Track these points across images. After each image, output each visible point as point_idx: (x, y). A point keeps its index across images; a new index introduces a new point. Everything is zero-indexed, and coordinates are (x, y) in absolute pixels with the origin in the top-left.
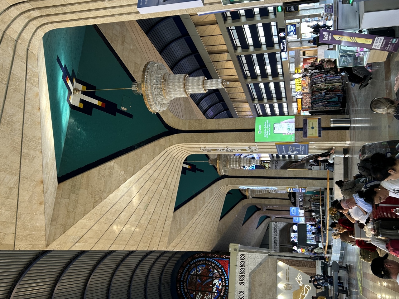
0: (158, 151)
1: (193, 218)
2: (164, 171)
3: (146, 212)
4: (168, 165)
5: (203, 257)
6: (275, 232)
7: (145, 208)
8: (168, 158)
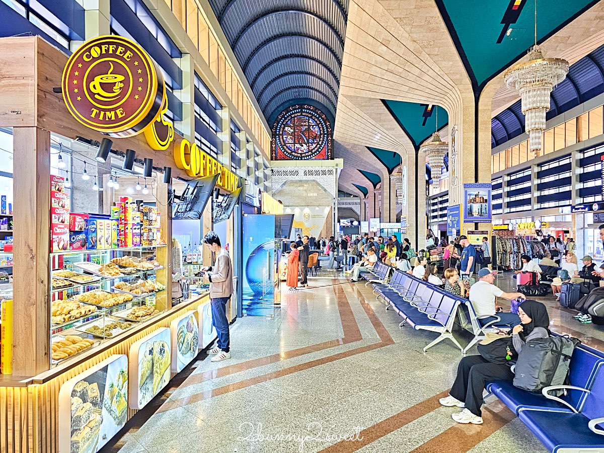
0: (455, 77)
1: (372, 119)
2: (430, 86)
3: (385, 71)
4: (437, 90)
5: (327, 131)
6: (350, 204)
7: (388, 70)
8: (446, 89)
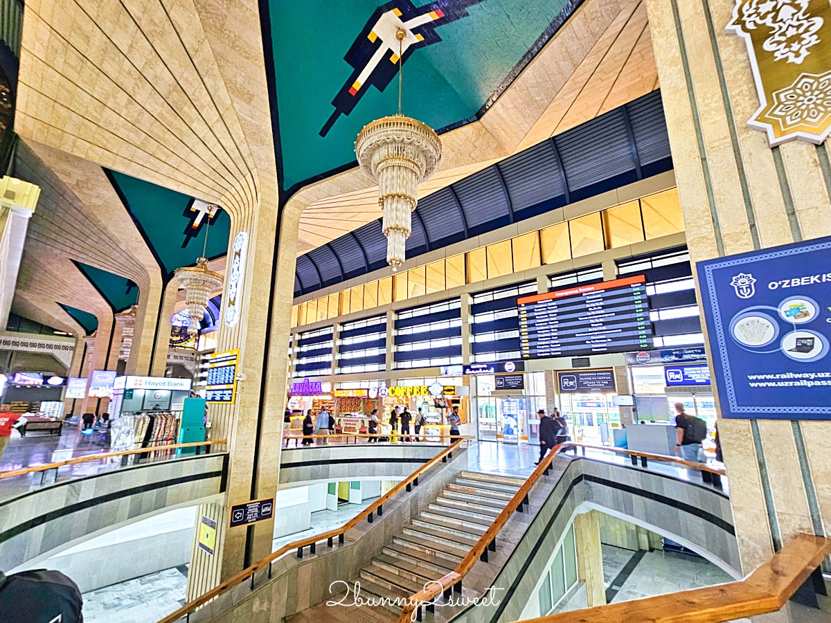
6: (50, 346)
